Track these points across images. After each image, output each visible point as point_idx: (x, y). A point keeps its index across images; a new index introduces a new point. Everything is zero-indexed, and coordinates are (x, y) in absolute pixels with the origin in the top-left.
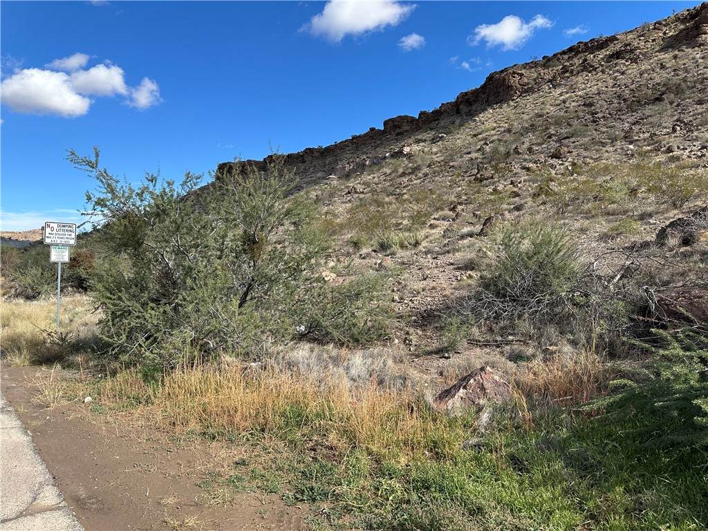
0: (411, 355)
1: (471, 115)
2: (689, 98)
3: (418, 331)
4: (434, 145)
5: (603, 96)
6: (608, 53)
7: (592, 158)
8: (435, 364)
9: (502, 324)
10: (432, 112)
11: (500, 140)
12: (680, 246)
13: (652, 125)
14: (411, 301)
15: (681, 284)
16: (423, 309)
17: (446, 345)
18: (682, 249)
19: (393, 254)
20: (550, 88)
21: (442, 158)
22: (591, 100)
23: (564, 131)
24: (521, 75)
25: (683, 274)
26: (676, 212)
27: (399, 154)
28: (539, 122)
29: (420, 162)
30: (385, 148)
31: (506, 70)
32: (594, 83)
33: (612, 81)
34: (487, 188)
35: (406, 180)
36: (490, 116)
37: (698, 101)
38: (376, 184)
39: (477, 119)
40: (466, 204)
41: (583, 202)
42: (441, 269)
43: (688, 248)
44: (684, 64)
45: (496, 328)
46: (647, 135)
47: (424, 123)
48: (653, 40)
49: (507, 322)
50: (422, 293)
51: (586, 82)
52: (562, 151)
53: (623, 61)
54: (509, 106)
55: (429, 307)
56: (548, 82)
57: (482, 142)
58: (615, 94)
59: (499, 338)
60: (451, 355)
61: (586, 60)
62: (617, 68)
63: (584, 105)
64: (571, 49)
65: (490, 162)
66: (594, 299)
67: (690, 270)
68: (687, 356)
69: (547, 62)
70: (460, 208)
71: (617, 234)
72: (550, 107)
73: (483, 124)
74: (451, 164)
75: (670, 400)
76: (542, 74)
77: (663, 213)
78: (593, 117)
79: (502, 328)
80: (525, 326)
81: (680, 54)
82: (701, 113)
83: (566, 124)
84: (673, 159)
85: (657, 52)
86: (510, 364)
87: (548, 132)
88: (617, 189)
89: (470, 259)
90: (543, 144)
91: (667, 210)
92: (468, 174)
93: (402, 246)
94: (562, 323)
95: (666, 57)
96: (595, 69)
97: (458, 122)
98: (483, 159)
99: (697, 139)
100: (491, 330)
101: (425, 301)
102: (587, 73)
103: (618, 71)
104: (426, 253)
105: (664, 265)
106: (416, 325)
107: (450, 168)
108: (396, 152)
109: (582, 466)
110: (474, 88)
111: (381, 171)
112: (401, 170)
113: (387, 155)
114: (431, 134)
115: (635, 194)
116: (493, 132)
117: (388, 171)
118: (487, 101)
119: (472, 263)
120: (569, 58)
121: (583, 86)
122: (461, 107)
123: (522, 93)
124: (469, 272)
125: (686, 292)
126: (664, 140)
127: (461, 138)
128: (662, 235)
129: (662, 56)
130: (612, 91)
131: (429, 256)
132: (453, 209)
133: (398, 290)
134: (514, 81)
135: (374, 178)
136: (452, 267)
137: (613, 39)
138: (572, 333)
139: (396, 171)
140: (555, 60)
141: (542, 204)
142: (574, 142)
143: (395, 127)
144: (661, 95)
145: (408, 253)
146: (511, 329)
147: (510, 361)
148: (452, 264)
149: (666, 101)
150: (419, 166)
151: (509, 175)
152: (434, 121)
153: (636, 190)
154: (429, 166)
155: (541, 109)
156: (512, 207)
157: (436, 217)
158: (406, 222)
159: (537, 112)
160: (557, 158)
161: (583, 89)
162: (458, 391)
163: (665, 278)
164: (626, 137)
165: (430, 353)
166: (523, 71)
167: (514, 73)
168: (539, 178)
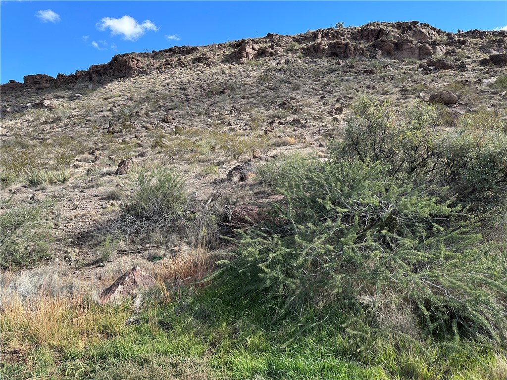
0: (72, 268)
1: (102, 83)
2: (238, 94)
3: (76, 249)
4: (72, 102)
5: (191, 85)
6: (193, 57)
7: (187, 125)
8: (93, 272)
9: (141, 236)
10: (69, 76)
11: (125, 105)
12: (239, 181)
13: (220, 108)
14: (65, 226)
15: (242, 203)
16: (77, 232)
17: (100, 257)
18: (241, 183)
19: (43, 189)
20: (158, 74)
21: (80, 113)
22: (184, 86)
23: (169, 104)
24: (138, 60)
25: (242, 198)
26: (235, 161)
27: (40, 105)
28: (152, 95)
29: (60, 114)
30: (26, 99)
31: (126, 55)
32: (186, 75)
33: (196, 76)
34: (118, 139)
35: (48, 127)
36: (116, 86)
37: (243, 96)
38: (19, 129)
39: (107, 87)
40: (102, 150)
41: (184, 153)
42: (88, 200)
43: (243, 183)
44: (235, 73)
45: (137, 240)
46: (217, 114)
47: (62, 83)
48: (218, 55)
49: (144, 235)
50: (74, 219)
51: (181, 73)
52: (168, 118)
53: (202, 65)
54: (130, 81)
55: (82, 230)
56: (156, 69)
57: (112, 105)
58: (198, 84)
59: (140, 247)
60: (105, 264)
61: (180, 59)
62: (199, 68)
63: (180, 89)
64: (170, 50)
65: (118, 120)
66: (199, 215)
67: (246, 195)
68: (253, 242)
69: (155, 55)
70: (97, 153)
71: (206, 174)
72: (158, 86)
73: (111, 91)
74: (88, 118)
75: (246, 268)
76: (152, 63)
77: (229, 162)
78: (186, 98)
79: (141, 240)
80: (157, 236)
81: (232, 67)
82: (244, 104)
83: (170, 100)
84: (232, 130)
85: (220, 62)
86: (150, 263)
87: (158, 103)
88: (204, 146)
89: (111, 192)
90: (155, 111)
91: (231, 161)
92: (102, 127)
93: (51, 182)
94: (180, 231)
95: (225, 67)
96: (186, 66)
97: (91, 87)
98: (113, 117)
99: (243, 119)
100: (133, 242)
101: (78, 226)
102: (181, 68)
103: (199, 70)
104: (74, 188)
105: (233, 192)
106: (73, 245)
107: (87, 121)
108: (36, 104)
109: (203, 317)
110: (103, 64)
111: (23, 118)
112: (43, 119)
113: (28, 105)
114: (69, 93)
115: (214, 150)
116: (119, 98)
117: (31, 119)
118: (113, 75)
119: (112, 195)
120: (169, 55)
121: (179, 76)
122: (93, 76)
123: (139, 73)
124: (111, 202)
125: (245, 208)
126: (227, 118)
127: (94, 99)
128: (230, 175)
129: (223, 65)
130: (197, 83)
131: (76, 190)
132: (92, 153)
133: (53, 219)
134: (133, 64)
135: (16, 123)
136: (97, 198)
137: (195, 49)
138: (187, 237)
139: (38, 119)
140: (160, 55)
141: (158, 153)
142: (176, 113)
143: (36, 83)
144: (224, 90)
145: (58, 188)
146: (148, 239)
147: (149, 261)
148: (97, 196)
149: (226, 94)
150: (60, 117)
151: (133, 131)
152: (71, 83)
153: (214, 147)
154: (69, 118)
155: (153, 87)
156: (138, 154)
157: (78, 159)
158: (51, 162)
159: (150, 88)
160: (165, 122)
161: (179, 78)
162: (118, 287)
163: (234, 200)
164: (206, 114)
165: (89, 265)
166: (139, 58)
167: (133, 58)
168: (155, 135)
